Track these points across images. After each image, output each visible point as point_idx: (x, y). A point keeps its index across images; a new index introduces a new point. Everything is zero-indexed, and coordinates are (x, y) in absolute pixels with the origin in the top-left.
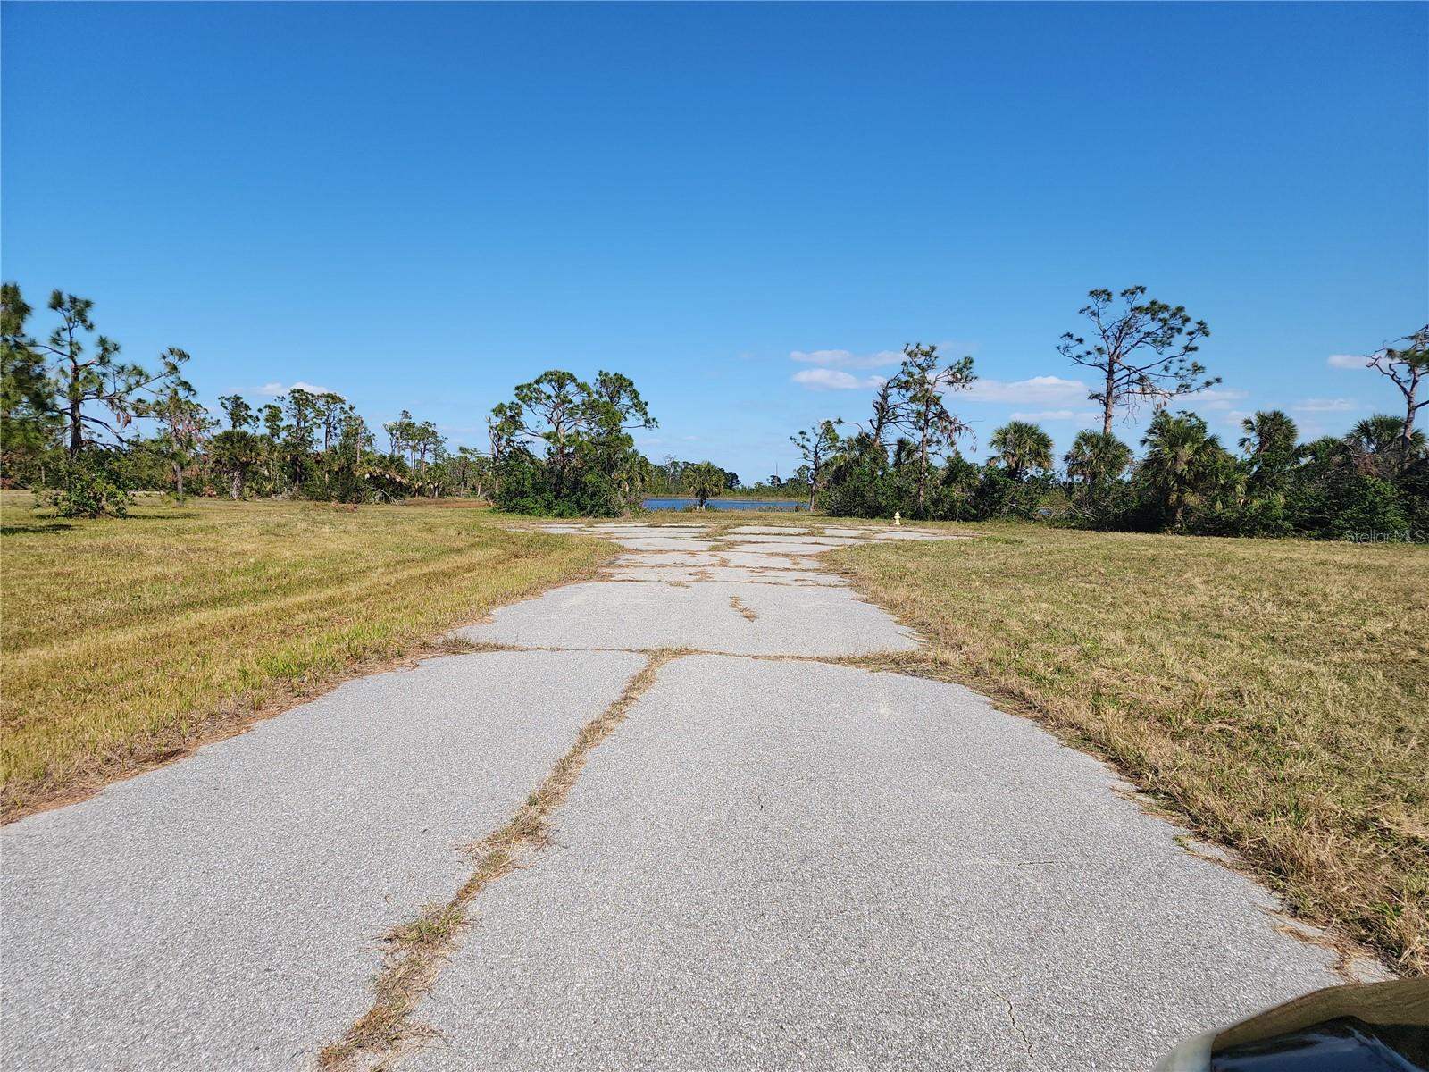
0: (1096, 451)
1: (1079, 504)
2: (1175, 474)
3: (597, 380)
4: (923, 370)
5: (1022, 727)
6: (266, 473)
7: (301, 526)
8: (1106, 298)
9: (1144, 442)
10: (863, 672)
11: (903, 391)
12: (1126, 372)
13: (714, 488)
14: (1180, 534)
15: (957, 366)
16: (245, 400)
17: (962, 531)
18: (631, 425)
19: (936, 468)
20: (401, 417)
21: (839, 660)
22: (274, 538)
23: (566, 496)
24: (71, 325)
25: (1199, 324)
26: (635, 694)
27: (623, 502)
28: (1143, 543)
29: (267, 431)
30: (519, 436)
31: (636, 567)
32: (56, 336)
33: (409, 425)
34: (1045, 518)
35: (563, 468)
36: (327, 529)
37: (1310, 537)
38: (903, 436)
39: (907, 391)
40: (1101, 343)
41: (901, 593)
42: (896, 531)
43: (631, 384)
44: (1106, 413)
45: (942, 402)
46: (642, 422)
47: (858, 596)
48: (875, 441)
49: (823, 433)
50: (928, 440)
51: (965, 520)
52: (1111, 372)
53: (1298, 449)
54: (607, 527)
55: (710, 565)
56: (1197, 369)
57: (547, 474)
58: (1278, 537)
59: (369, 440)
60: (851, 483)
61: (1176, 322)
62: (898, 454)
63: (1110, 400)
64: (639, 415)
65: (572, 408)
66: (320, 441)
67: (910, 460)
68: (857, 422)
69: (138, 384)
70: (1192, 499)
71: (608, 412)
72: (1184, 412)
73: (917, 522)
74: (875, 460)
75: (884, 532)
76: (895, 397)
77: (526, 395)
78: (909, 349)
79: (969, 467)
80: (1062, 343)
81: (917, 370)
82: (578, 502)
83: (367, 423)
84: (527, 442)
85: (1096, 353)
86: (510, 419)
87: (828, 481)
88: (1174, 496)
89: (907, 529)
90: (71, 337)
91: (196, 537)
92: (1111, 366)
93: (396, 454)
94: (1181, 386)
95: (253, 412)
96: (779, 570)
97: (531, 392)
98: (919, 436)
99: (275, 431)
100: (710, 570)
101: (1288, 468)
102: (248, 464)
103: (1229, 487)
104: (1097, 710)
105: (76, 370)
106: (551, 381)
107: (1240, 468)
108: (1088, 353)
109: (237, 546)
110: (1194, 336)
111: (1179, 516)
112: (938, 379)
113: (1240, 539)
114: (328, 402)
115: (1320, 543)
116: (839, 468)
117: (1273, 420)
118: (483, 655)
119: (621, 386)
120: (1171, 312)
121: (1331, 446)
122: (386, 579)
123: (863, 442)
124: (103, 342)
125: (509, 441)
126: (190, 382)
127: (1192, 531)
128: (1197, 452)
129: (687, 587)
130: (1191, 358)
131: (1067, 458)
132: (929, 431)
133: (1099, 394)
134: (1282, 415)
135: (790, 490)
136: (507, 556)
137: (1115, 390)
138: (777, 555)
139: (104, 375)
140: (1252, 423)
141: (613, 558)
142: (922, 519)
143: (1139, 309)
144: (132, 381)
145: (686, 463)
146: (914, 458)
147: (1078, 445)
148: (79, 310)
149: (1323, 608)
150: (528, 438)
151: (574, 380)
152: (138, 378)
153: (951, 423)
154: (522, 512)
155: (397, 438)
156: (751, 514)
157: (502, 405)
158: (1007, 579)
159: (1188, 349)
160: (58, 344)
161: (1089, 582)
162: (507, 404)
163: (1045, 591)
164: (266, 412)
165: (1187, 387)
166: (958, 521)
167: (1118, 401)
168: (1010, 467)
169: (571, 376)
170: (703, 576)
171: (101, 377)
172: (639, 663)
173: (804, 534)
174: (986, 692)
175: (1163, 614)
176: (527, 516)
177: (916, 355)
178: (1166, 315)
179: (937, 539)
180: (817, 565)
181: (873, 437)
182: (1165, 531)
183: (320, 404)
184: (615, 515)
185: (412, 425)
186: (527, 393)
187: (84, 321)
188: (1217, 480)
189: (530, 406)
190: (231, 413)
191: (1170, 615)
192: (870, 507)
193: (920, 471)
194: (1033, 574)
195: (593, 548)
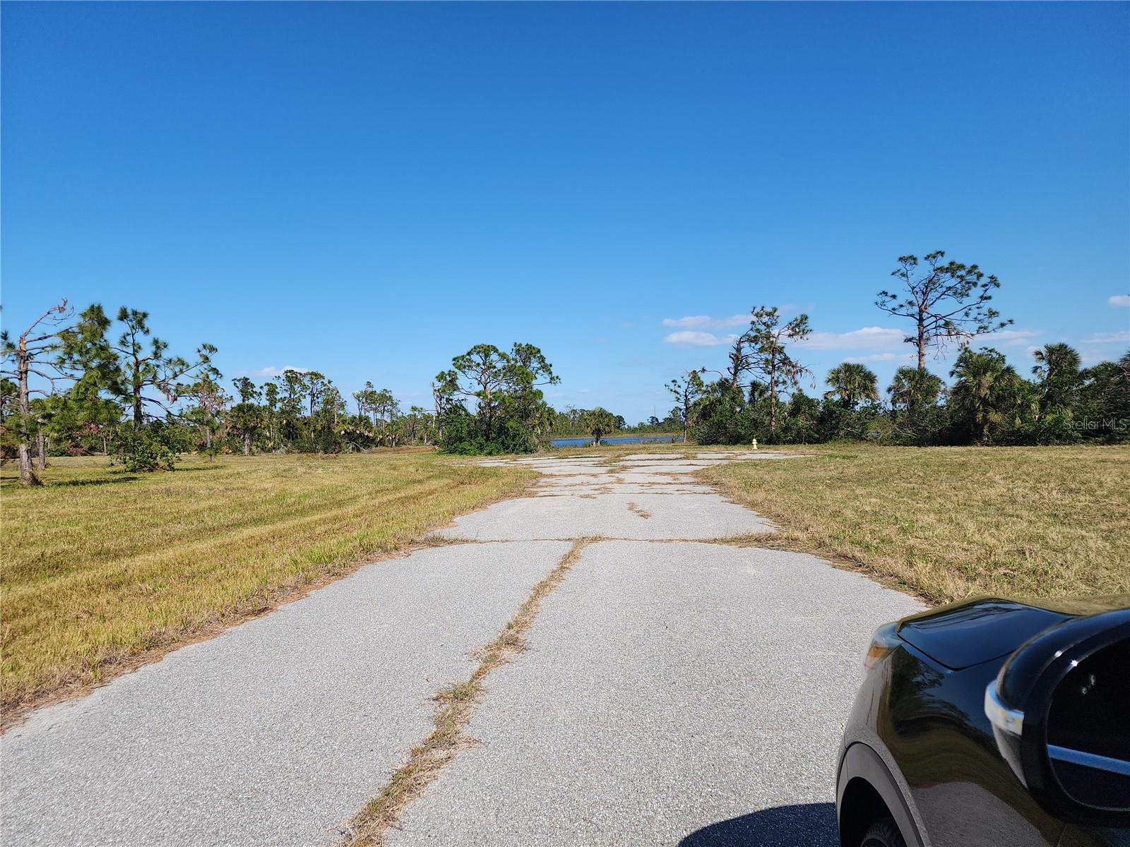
0: (913, 383)
1: (901, 426)
2: (980, 398)
3: (513, 350)
4: (768, 326)
5: (854, 579)
6: (268, 434)
7: (301, 470)
8: (913, 262)
9: (952, 373)
10: (733, 548)
11: (753, 344)
12: (934, 319)
13: (607, 428)
14: (987, 445)
15: (795, 323)
16: (251, 381)
17: (807, 451)
18: (540, 382)
19: (784, 404)
20: (365, 387)
21: (715, 541)
22: (284, 479)
23: (493, 439)
24: (134, 331)
25: (990, 278)
26: (567, 565)
27: (537, 441)
28: (956, 453)
29: (268, 403)
30: (457, 396)
31: (553, 486)
32: (123, 339)
33: (371, 393)
34: (875, 438)
35: (491, 417)
36: (320, 471)
37: (1096, 443)
38: (755, 379)
39: (756, 344)
40: (912, 298)
41: (760, 495)
42: (754, 453)
43: (539, 351)
44: (919, 352)
45: (785, 351)
46: (548, 380)
47: (726, 499)
48: (733, 384)
49: (691, 380)
50: (775, 381)
51: (810, 442)
52: (921, 320)
53: (1082, 373)
54: (526, 460)
55: (609, 483)
56: (992, 314)
57: (478, 423)
58: (1070, 444)
59: (342, 406)
60: (715, 418)
61: (973, 278)
62: (752, 394)
63: (922, 342)
64: (546, 375)
65: (496, 372)
66: (307, 408)
67: (763, 398)
68: (718, 370)
69: (181, 371)
70: (995, 417)
71: (523, 373)
72: (986, 349)
73: (771, 446)
74: (733, 399)
75: (745, 454)
76: (747, 349)
77: (461, 364)
78: (756, 311)
79: (812, 400)
80: (879, 299)
81: (763, 327)
82: (503, 444)
83: (342, 393)
84: (463, 400)
85: (908, 305)
86: (449, 382)
87: (697, 418)
88: (980, 416)
89: (763, 451)
90: (134, 340)
91: (228, 481)
92: (920, 315)
93: (363, 413)
94: (980, 328)
95: (257, 389)
96: (663, 484)
97: (465, 362)
98: (768, 379)
99: (273, 402)
100: (610, 486)
101: (1075, 389)
102: (255, 428)
103: (1025, 407)
104: (911, 564)
105: (137, 364)
106: (479, 352)
107: (1034, 390)
108: (901, 306)
109: (259, 486)
110: (987, 287)
111: (985, 431)
112: (781, 335)
113: (1038, 446)
114: (312, 378)
115: (1105, 447)
116: (705, 407)
117: (1059, 350)
118: (454, 547)
119: (531, 353)
120: (967, 270)
121: (1109, 369)
122: (372, 502)
123: (723, 385)
124: (156, 342)
125: (448, 400)
126: (218, 368)
127: (998, 442)
128: (996, 379)
129: (594, 498)
130: (986, 305)
131: (889, 390)
132: (776, 374)
133: (913, 338)
134: (1066, 347)
135: (667, 428)
136: (456, 483)
137: (925, 334)
138: (661, 474)
139: (158, 366)
140: (1042, 354)
141: (534, 481)
142: (775, 443)
143: (941, 269)
144: (177, 369)
145: (582, 411)
146: (766, 396)
147: (898, 379)
148: (139, 320)
149: (1098, 493)
150: (462, 397)
151: (496, 350)
152: (181, 366)
153: (793, 366)
154: (461, 453)
155: (363, 403)
156: (636, 446)
157: (443, 373)
158: (844, 484)
159: (983, 298)
160: (125, 345)
161: (910, 483)
162: (446, 372)
163: (874, 491)
164: (266, 388)
165: (985, 328)
166: (804, 444)
167: (929, 342)
168: (843, 399)
169: (494, 348)
170: (605, 490)
171: (156, 368)
172: (567, 548)
173: (680, 458)
174: (826, 558)
175: (969, 502)
176: (465, 456)
177: (761, 316)
178: (963, 273)
179: (790, 457)
180: (692, 480)
181: (731, 381)
182: (974, 444)
183: (306, 381)
184: (531, 451)
185: (373, 393)
186: (462, 363)
187: (142, 328)
188: (1014, 401)
189: (464, 372)
190: (241, 391)
191: (973, 503)
192: (732, 436)
193: (771, 404)
194: (865, 479)
195: (519, 475)
